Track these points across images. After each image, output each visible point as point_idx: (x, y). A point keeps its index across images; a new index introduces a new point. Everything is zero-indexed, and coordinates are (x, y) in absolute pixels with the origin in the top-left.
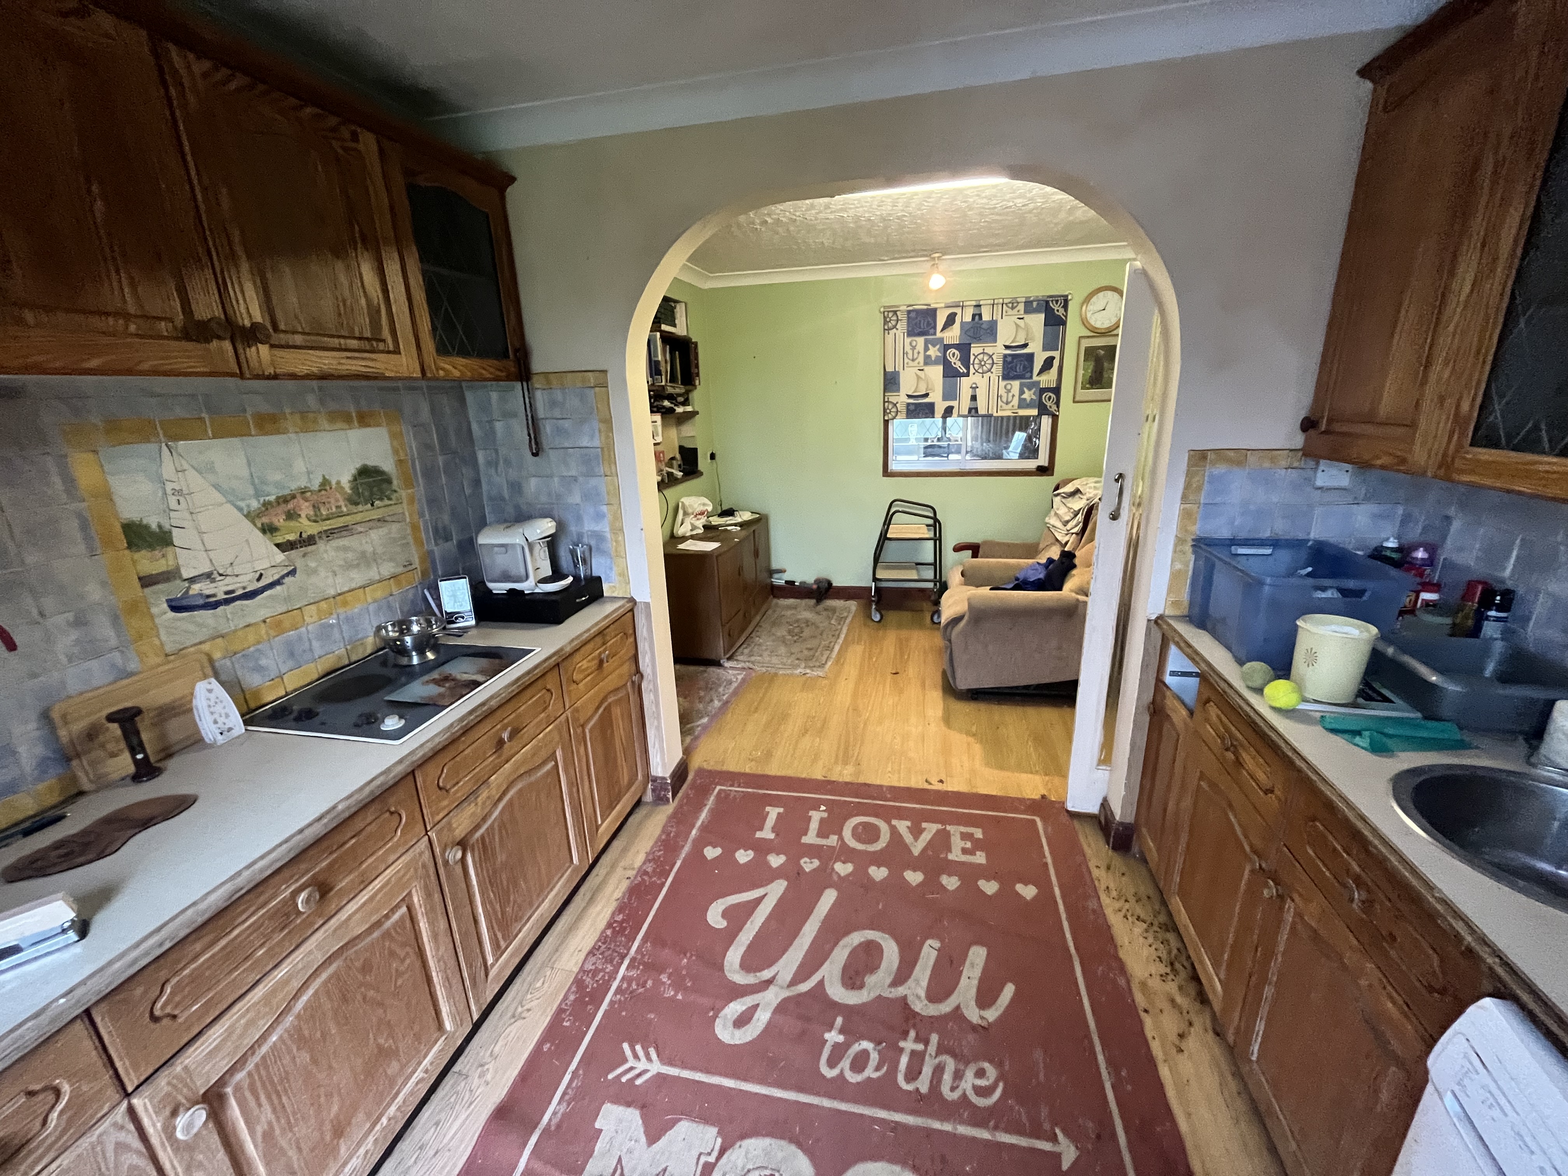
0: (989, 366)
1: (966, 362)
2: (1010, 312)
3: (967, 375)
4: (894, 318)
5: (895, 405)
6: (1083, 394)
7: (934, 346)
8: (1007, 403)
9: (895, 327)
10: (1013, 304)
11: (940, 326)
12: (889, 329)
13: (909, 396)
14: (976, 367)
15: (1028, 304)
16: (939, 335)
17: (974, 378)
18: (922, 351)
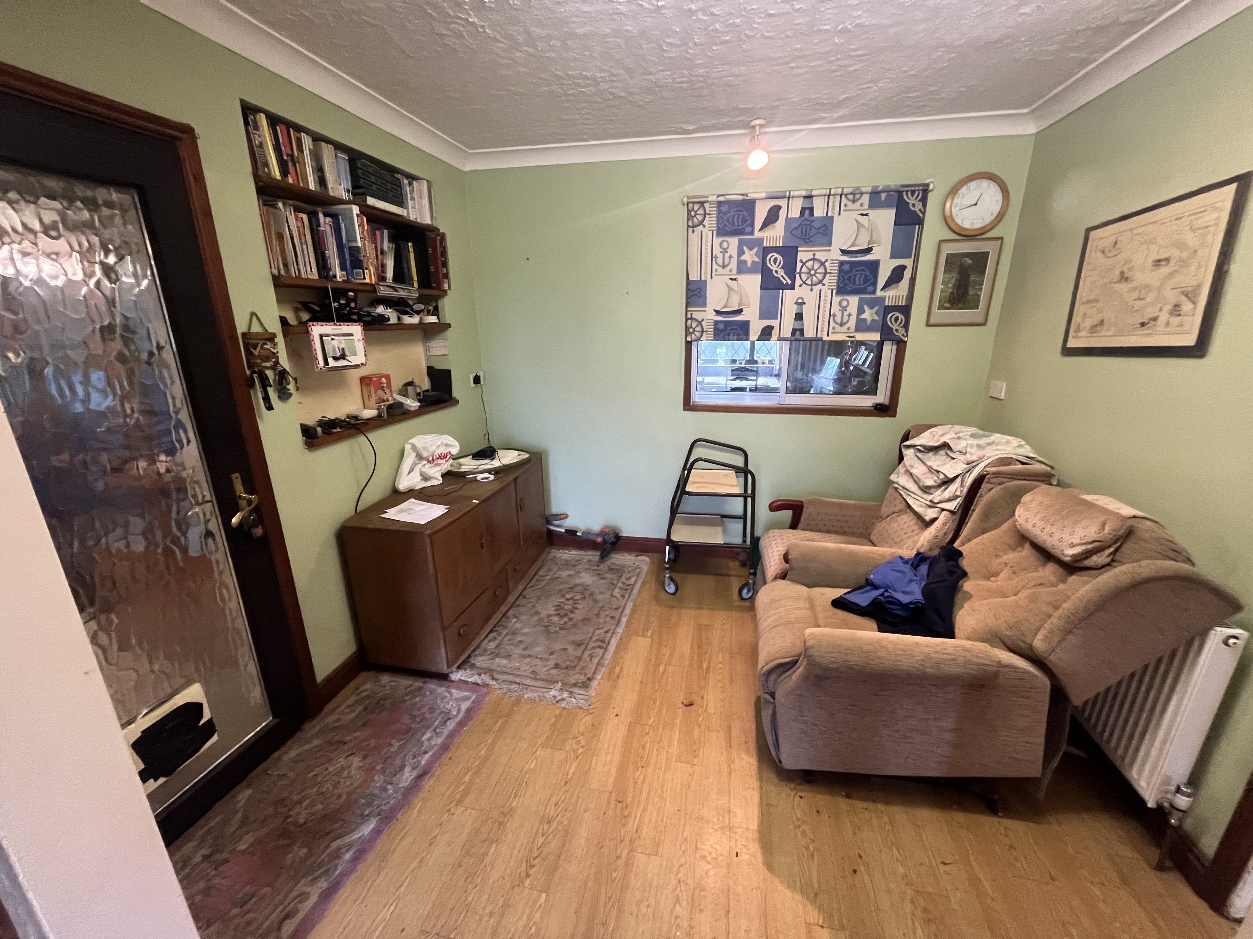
0: (820, 277)
1: (791, 270)
2: (851, 205)
3: (792, 287)
4: (701, 211)
5: (700, 323)
6: (939, 315)
7: (751, 249)
8: (842, 324)
9: (701, 223)
10: (855, 195)
11: (758, 223)
12: (694, 226)
13: (718, 313)
14: (804, 277)
15: (875, 194)
16: (757, 234)
17: (800, 291)
18: (735, 256)
